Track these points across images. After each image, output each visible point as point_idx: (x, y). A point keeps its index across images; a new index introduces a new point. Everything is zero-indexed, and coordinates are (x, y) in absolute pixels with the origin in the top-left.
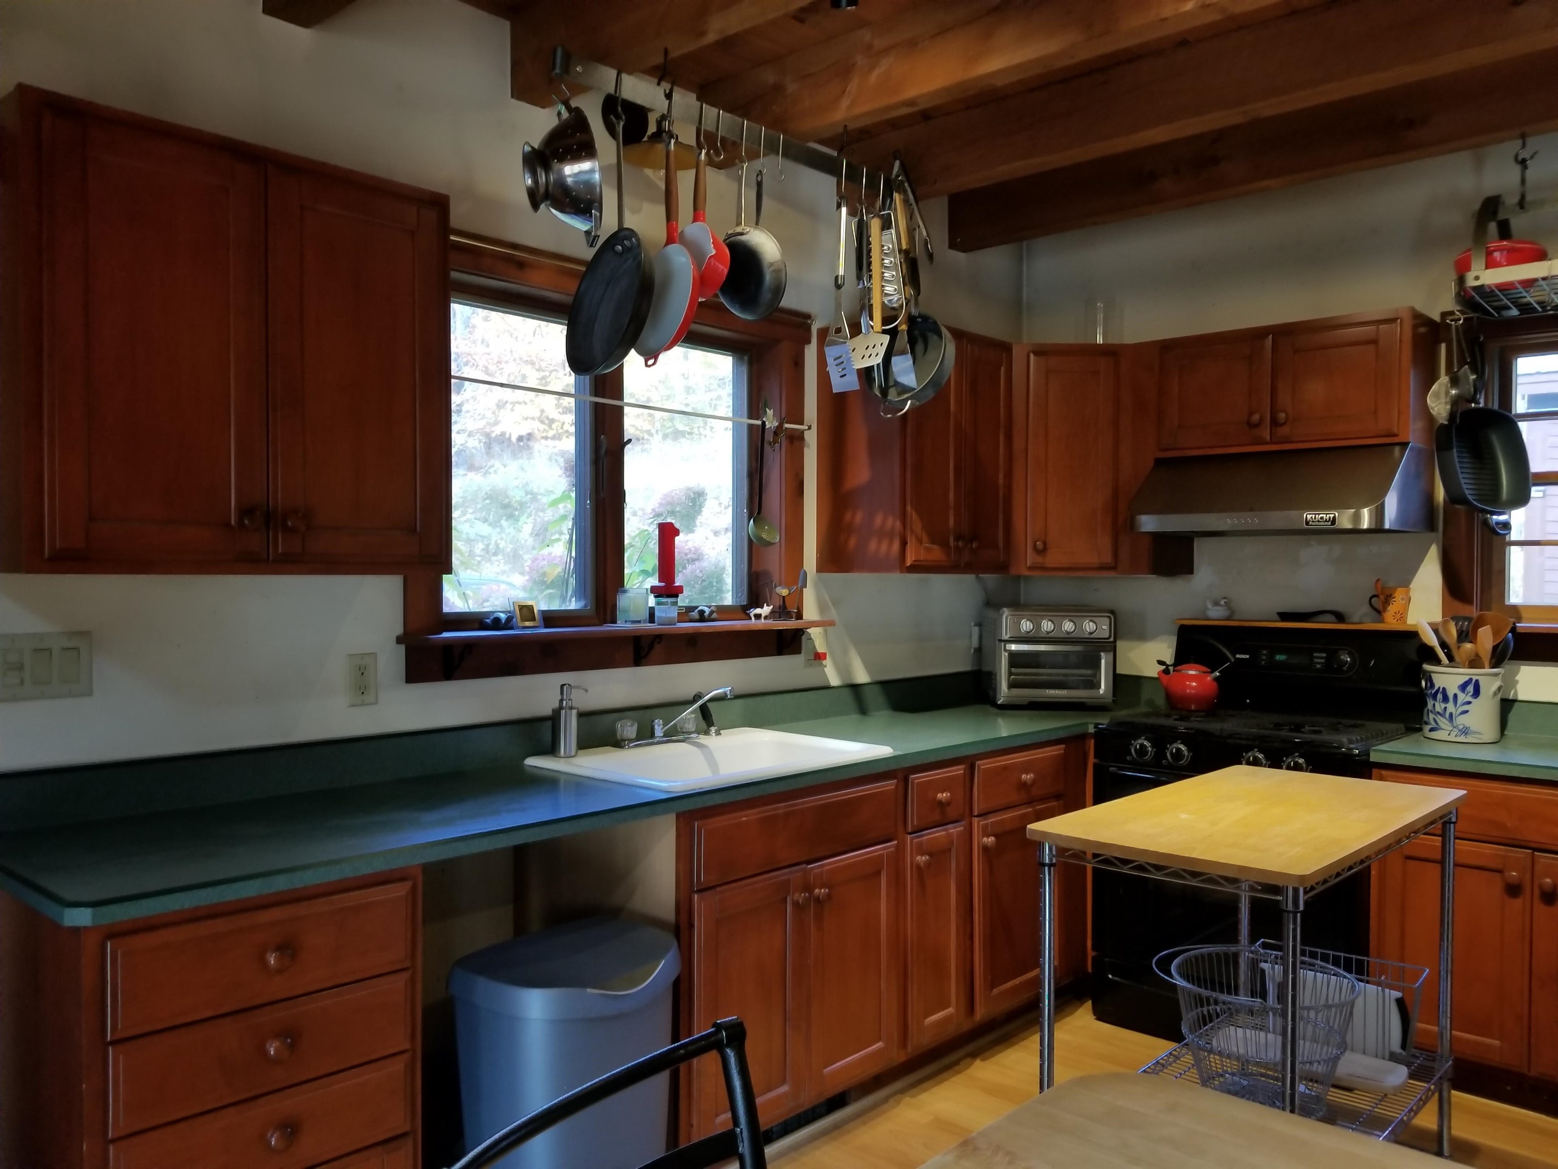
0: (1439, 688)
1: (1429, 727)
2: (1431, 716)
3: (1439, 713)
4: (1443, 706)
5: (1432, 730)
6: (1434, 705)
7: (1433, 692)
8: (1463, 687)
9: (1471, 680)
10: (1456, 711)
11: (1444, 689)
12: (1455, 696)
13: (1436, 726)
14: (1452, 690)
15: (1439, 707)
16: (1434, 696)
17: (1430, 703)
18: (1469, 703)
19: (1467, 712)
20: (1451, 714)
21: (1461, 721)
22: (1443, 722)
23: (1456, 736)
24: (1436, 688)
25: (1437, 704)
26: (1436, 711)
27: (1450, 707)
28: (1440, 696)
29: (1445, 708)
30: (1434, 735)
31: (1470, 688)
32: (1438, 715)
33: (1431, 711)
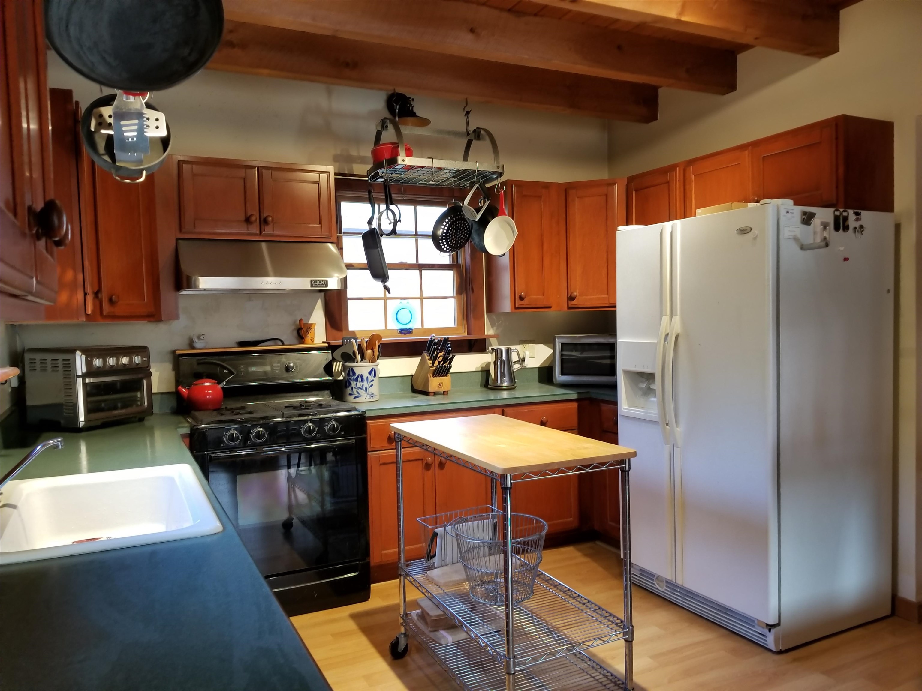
0: (359, 375)
1: (354, 396)
2: (355, 390)
3: (360, 388)
4: (362, 384)
5: (355, 398)
6: (356, 384)
7: (355, 377)
8: (370, 373)
9: (373, 368)
10: (368, 385)
11: (361, 375)
12: (367, 378)
13: (358, 395)
14: (366, 374)
15: (359, 385)
16: (356, 380)
17: (353, 384)
18: (373, 381)
19: (372, 385)
20: (366, 388)
21: (371, 390)
22: (361, 392)
23: (369, 399)
24: (357, 375)
25: (358, 383)
26: (358, 387)
27: (365, 384)
28: (359, 379)
29: (363, 385)
30: (357, 400)
31: (373, 373)
32: (359, 389)
33: (354, 388)
